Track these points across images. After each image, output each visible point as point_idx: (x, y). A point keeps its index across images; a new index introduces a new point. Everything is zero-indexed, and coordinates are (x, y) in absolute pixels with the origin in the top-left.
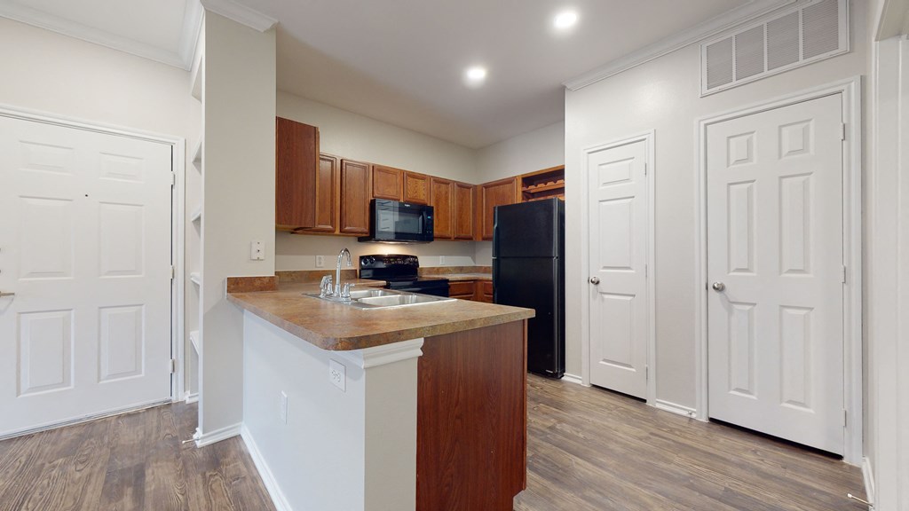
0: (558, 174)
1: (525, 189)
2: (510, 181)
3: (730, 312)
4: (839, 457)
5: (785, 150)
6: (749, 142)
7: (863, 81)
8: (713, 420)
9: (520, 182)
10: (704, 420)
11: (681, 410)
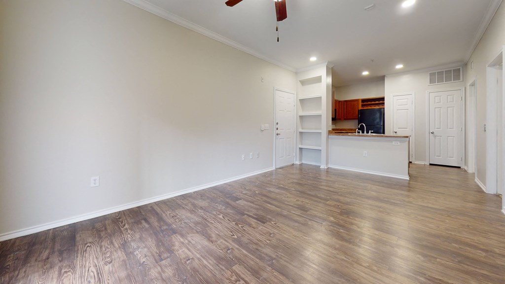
0: (383, 99)
1: (363, 104)
2: (357, 100)
3: (435, 138)
4: (459, 167)
5: (449, 101)
6: (440, 98)
7: (465, 88)
8: (430, 164)
9: (361, 101)
10: (429, 164)
11: (423, 163)
